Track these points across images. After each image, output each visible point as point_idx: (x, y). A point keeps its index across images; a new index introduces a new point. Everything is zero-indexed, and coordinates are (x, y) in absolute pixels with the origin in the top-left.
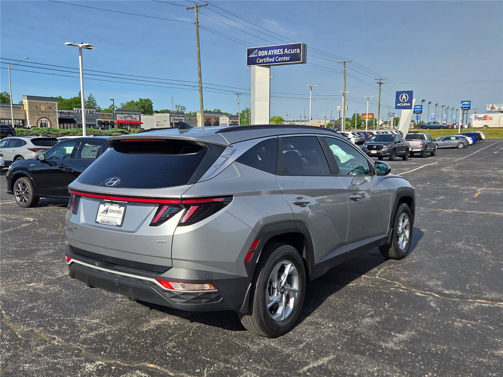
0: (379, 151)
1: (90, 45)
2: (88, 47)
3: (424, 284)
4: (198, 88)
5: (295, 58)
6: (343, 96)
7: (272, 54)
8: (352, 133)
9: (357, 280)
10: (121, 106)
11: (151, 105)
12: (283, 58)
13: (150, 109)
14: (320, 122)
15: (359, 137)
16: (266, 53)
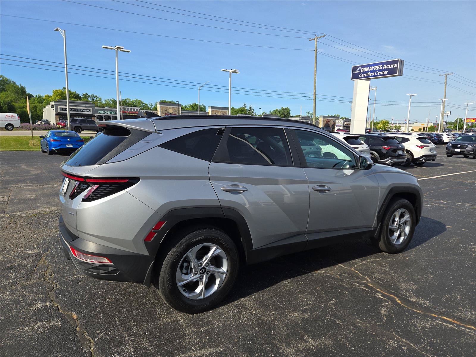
0: (463, 150)
1: (236, 70)
2: (235, 72)
3: (395, 285)
4: (313, 98)
5: (392, 72)
6: (442, 102)
7: (373, 70)
8: (447, 134)
9: (329, 269)
10: (270, 113)
11: (289, 112)
12: (382, 72)
13: (288, 114)
14: (424, 125)
15: (454, 137)
16: (367, 69)
